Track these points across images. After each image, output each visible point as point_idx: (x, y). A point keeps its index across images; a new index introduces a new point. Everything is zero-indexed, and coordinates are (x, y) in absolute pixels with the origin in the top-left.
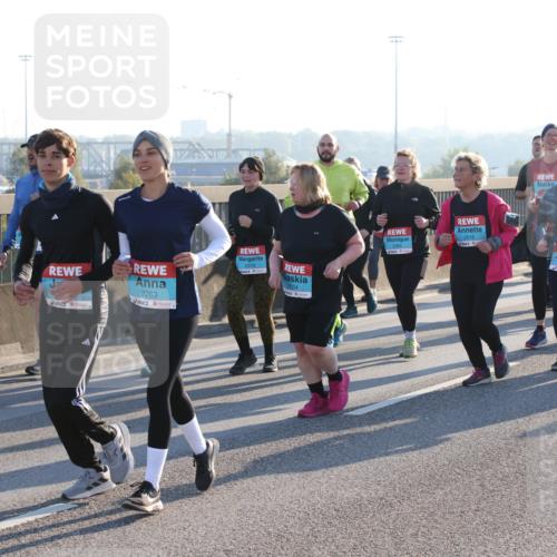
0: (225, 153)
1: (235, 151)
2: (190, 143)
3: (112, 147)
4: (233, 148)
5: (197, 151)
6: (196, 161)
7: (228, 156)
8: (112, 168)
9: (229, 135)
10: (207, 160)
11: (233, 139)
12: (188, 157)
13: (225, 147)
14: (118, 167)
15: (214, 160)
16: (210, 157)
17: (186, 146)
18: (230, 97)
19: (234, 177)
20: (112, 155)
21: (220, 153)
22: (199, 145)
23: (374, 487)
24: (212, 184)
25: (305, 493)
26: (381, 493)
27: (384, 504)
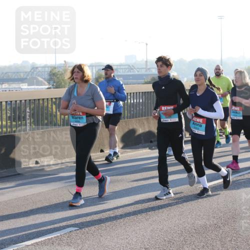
0: (145, 70)
1: (149, 69)
2: (129, 66)
3: (94, 68)
4: (148, 67)
5: (132, 69)
6: (132, 73)
7: (146, 71)
8: (94, 77)
9: (146, 62)
10: (137, 73)
11: (148, 64)
12: (128, 72)
13: (145, 67)
14: (97, 77)
15: (140, 73)
16: (138, 72)
17: (127, 67)
18: (147, 44)
19: (149, 80)
20: (94, 71)
21: (143, 70)
22: (133, 66)
23: (212, 219)
24: (139, 84)
25: (181, 222)
26: (215, 222)
27: (217, 227)
